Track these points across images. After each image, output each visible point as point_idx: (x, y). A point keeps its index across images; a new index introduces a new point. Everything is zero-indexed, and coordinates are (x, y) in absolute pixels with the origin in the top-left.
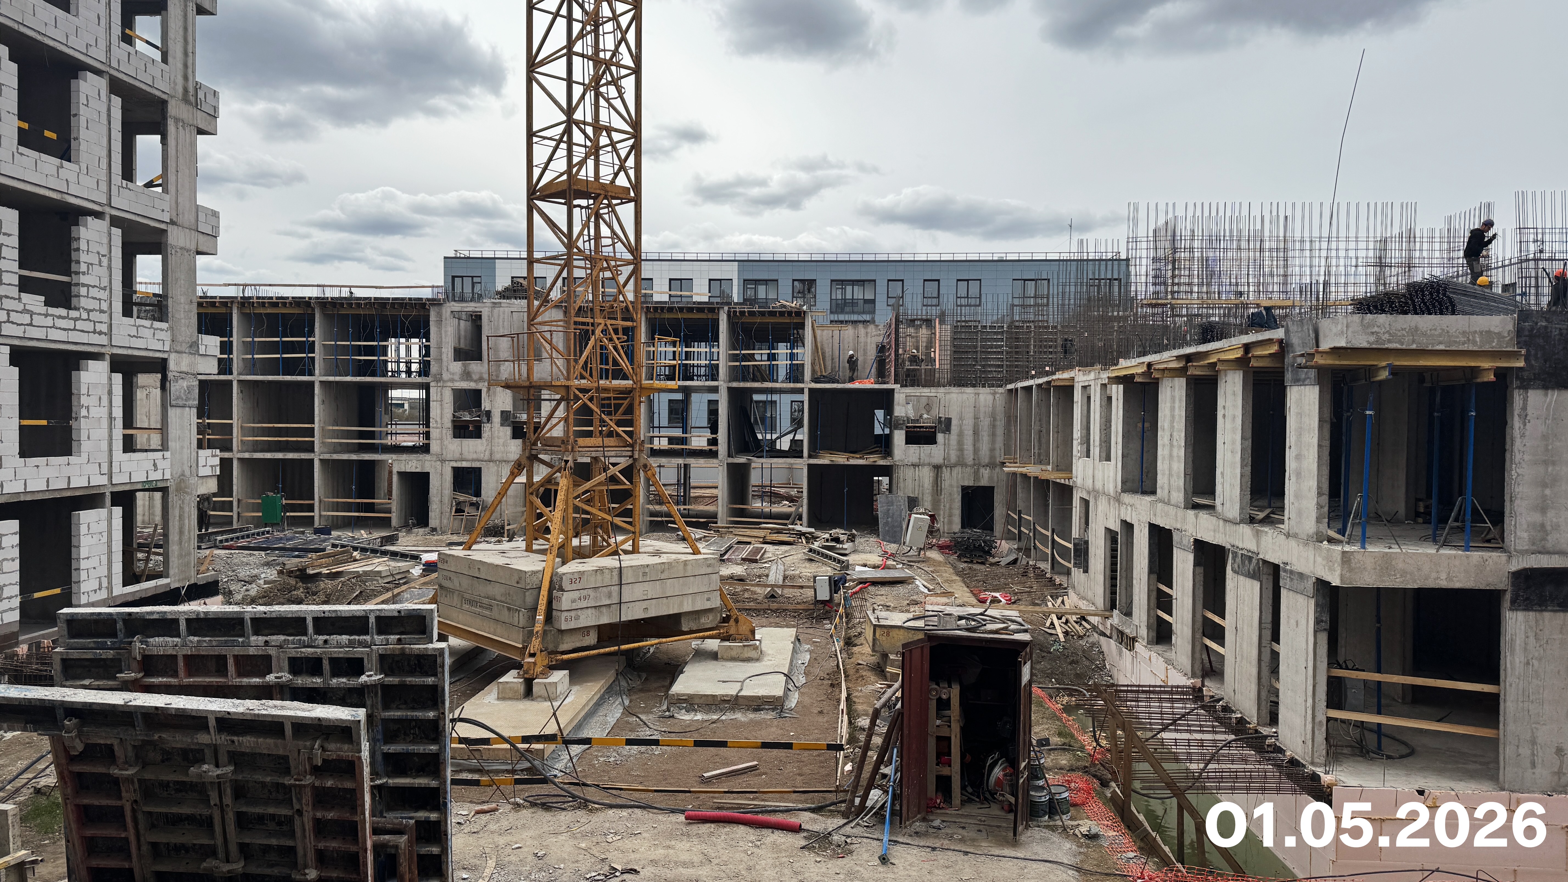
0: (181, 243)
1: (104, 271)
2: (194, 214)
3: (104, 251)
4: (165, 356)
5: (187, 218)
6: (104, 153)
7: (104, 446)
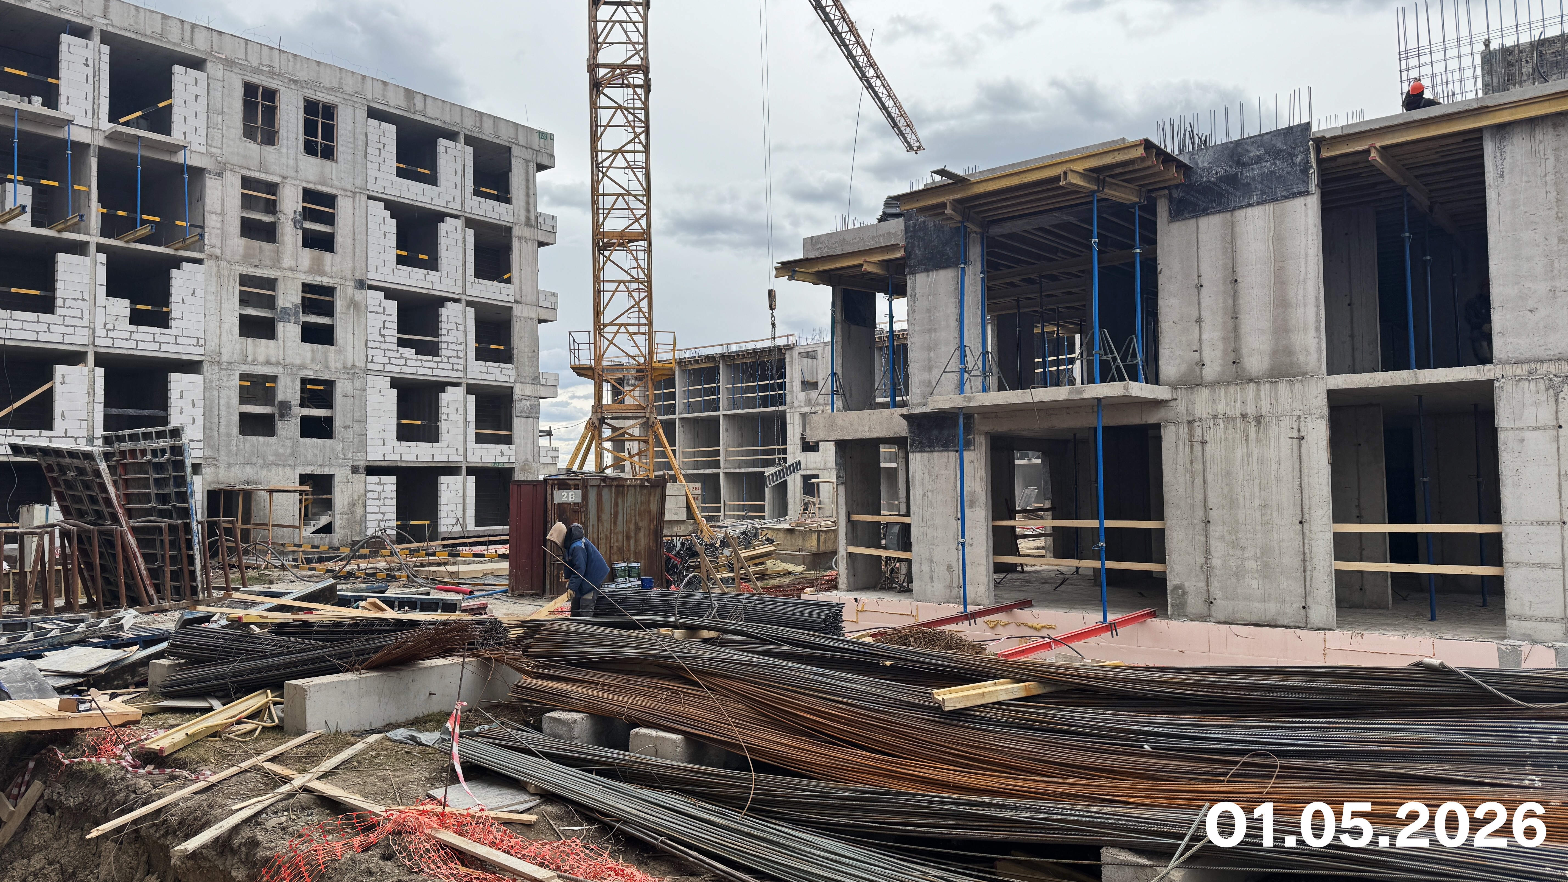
0: (525, 314)
1: (460, 334)
2: (535, 296)
3: (460, 321)
4: (512, 385)
5: (530, 298)
6: (460, 264)
7: (461, 438)
